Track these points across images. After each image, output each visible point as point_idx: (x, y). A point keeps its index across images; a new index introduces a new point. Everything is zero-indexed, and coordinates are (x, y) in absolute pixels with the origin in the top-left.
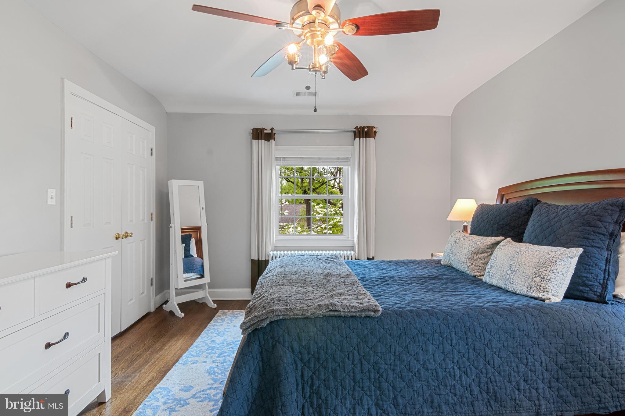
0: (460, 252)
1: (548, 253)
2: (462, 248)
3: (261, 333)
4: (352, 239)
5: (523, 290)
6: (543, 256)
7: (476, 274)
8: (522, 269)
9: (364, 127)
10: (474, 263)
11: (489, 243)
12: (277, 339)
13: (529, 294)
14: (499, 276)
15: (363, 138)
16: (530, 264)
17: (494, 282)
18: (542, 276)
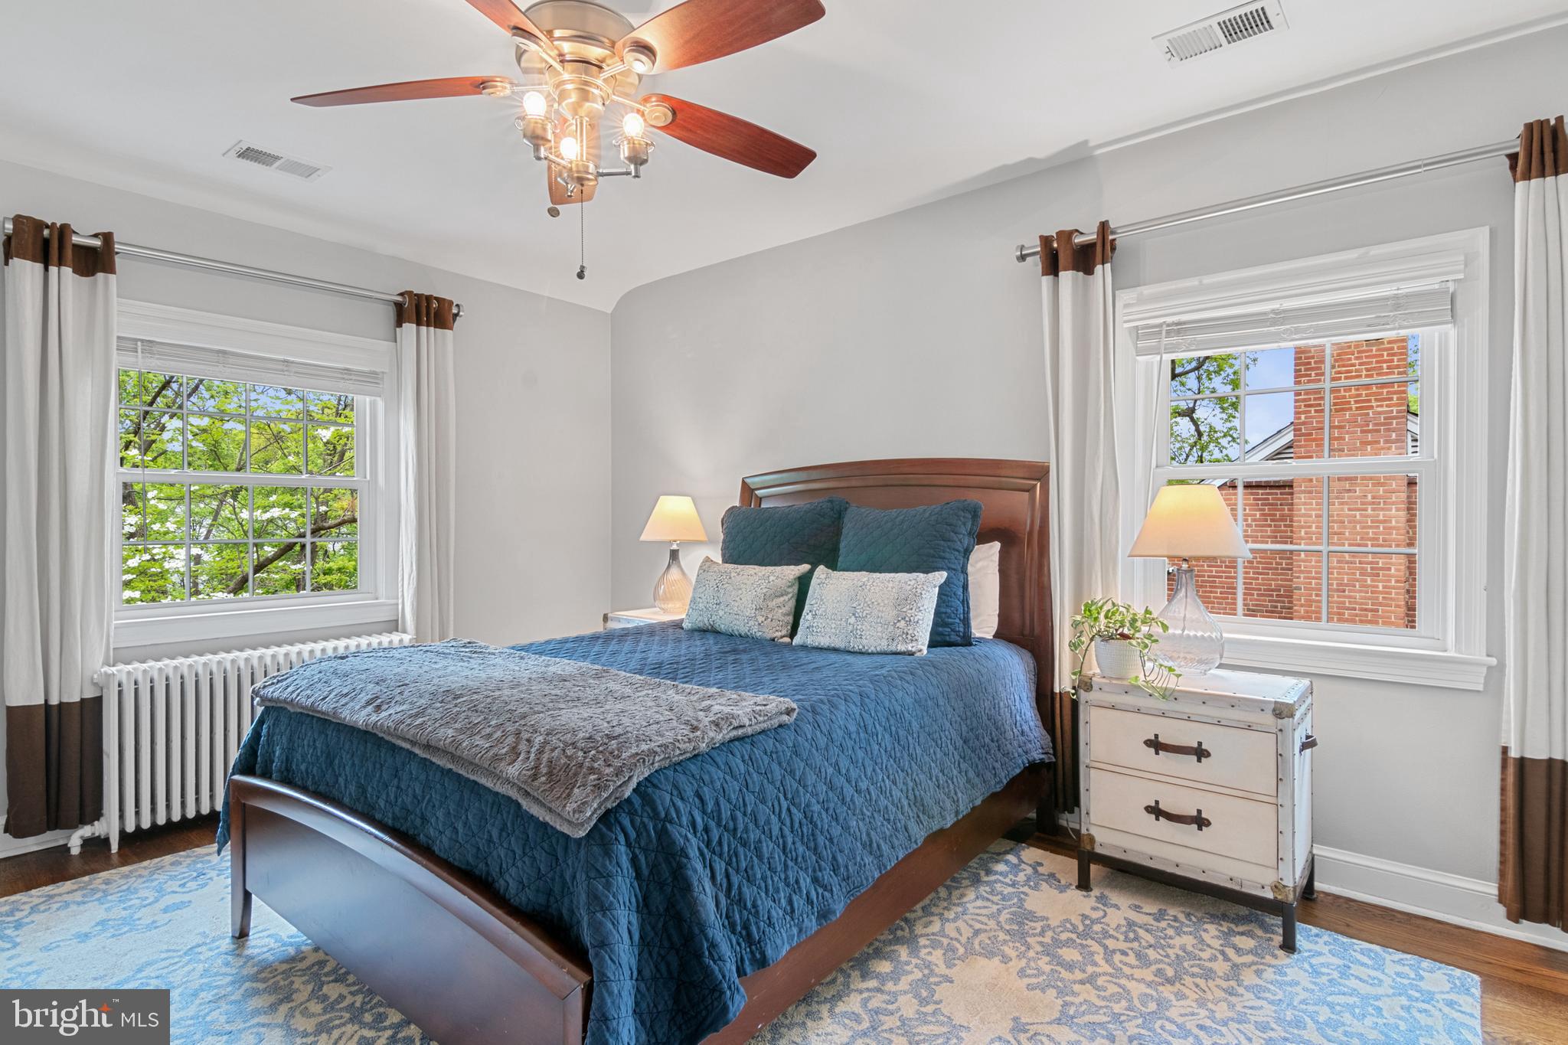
0: (738, 599)
1: (906, 583)
2: (740, 592)
3: (623, 815)
4: (393, 601)
5: (883, 645)
6: (901, 588)
7: (775, 635)
8: (875, 612)
9: (429, 298)
10: (770, 616)
11: (792, 577)
12: (663, 815)
13: (893, 648)
14: (833, 630)
15: (428, 325)
16: (886, 602)
17: (824, 642)
18: (907, 619)
